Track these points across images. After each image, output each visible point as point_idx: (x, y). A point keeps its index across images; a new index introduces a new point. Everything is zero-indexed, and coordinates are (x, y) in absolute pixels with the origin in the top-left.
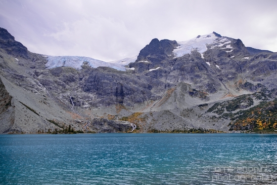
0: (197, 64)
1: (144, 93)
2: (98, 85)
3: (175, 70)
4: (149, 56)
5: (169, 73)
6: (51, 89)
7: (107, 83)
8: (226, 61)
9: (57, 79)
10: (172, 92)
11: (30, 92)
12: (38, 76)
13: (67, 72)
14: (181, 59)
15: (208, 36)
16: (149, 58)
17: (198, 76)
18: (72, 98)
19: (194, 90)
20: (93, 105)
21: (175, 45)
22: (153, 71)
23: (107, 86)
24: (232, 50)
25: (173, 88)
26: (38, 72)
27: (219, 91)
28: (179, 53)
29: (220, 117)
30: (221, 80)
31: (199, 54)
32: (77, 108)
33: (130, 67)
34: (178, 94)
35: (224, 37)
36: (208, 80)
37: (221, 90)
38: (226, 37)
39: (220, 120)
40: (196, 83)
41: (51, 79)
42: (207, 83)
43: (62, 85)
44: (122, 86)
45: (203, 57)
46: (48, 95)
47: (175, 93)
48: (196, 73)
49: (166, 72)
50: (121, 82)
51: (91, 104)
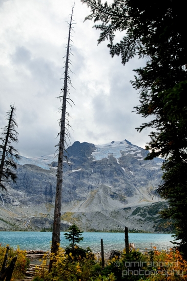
0: (115, 168)
1: (70, 194)
2: (27, 183)
3: (95, 172)
4: (72, 157)
5: (90, 175)
7: (38, 182)
8: (139, 169)
10: (95, 194)
14: (100, 162)
15: (121, 143)
16: (71, 159)
17: (116, 180)
18: (2, 195)
19: (115, 193)
20: (23, 203)
21: (93, 148)
22: (76, 172)
23: (37, 185)
24: (142, 159)
25: (95, 189)
27: (135, 196)
28: (97, 156)
29: (145, 220)
30: (135, 185)
31: (115, 159)
32: (8, 205)
33: (54, 166)
34: (102, 196)
35: (135, 146)
36: (125, 185)
37: (136, 194)
38: (136, 146)
39: (146, 223)
40: (115, 186)
42: (124, 187)
44: (51, 186)
45: (118, 162)
47: (98, 195)
48: (115, 178)
49: (87, 174)
50: (50, 182)
51: (21, 201)
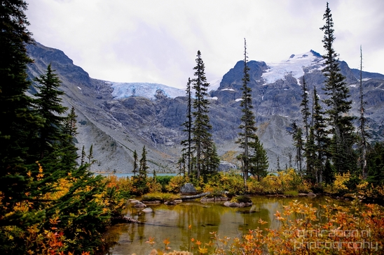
0: (293, 92)
1: (233, 129)
2: (180, 119)
3: (266, 100)
4: (235, 83)
5: (260, 103)
6: (127, 124)
9: (131, 112)
10: (266, 127)
12: (109, 108)
13: (141, 103)
14: (273, 86)
15: (304, 56)
16: (234, 85)
17: (295, 108)
18: (153, 135)
20: (178, 142)
21: (264, 67)
22: (240, 102)
25: (266, 122)
26: (109, 104)
28: (270, 78)
31: (294, 80)
32: (160, 146)
33: (212, 96)
34: (274, 129)
40: (293, 116)
41: (126, 112)
43: (139, 119)
45: (299, 83)
46: (126, 131)
47: (270, 128)
48: (293, 105)
49: (256, 103)
51: (175, 141)
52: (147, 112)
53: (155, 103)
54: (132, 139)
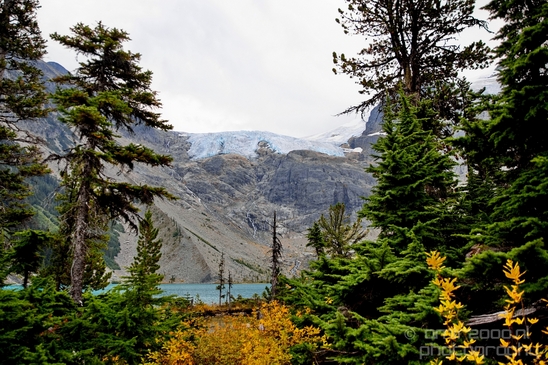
2: (297, 188)
6: (209, 199)
7: (316, 185)
9: (216, 179)
11: (179, 207)
12: (182, 175)
13: (233, 164)
18: (252, 216)
20: (292, 228)
23: (315, 190)
26: (183, 169)
32: (263, 235)
33: (353, 146)
41: (208, 180)
43: (228, 191)
44: (345, 190)
46: (207, 211)
50: (342, 181)
51: (287, 226)
52: (241, 180)
53: (255, 163)
54: (215, 225)
